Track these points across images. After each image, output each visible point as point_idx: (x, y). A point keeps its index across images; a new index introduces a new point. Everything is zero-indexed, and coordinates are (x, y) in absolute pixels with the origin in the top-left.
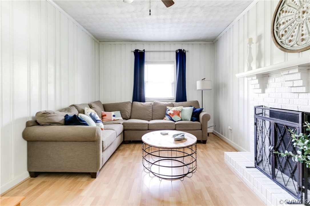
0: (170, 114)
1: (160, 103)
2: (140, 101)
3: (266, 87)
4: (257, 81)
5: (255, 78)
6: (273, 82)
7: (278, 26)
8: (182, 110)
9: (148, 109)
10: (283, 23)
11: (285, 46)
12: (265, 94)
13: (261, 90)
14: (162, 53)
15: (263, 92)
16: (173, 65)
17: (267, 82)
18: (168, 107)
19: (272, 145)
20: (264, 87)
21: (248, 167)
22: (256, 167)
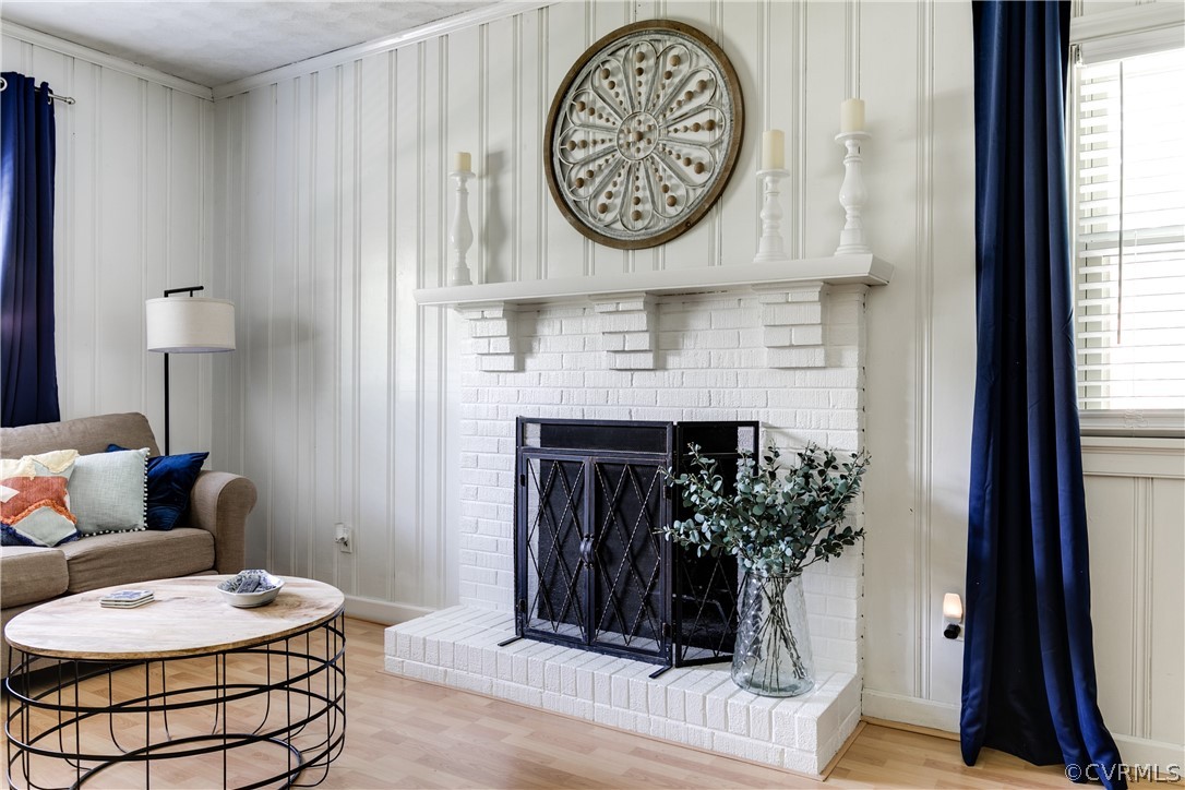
3: (530, 350)
4: (502, 327)
5: (499, 313)
6: (553, 335)
7: (567, 146)
8: (74, 471)
10: (584, 144)
11: (589, 221)
12: (527, 373)
13: (512, 358)
15: (520, 367)
17: (535, 331)
19: (588, 536)
20: (522, 349)
21: (502, 645)
22: (523, 636)
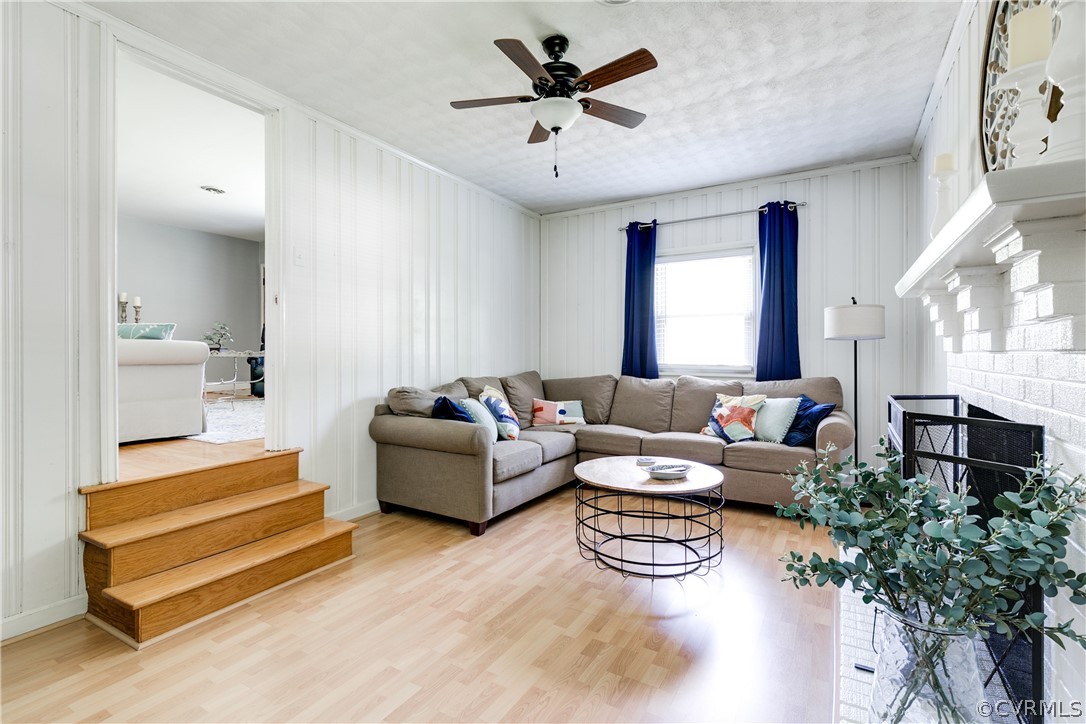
0: (721, 416)
1: (697, 382)
2: (643, 375)
4: (937, 312)
8: (762, 406)
9: (660, 399)
13: (951, 340)
14: (712, 223)
15: (959, 348)
16: (750, 258)
18: (721, 397)
20: (960, 331)
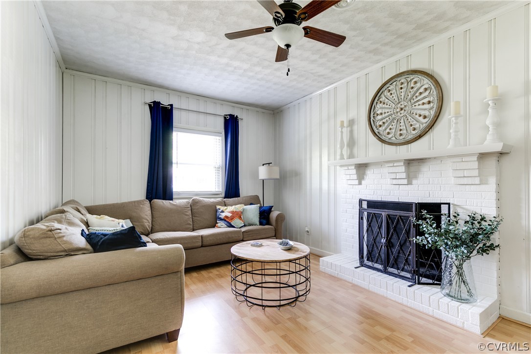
0: (226, 217)
1: (204, 201)
3: (363, 178)
4: (354, 171)
5: (353, 167)
6: (370, 173)
7: (375, 115)
8: (243, 210)
9: (186, 212)
10: (381, 114)
11: (383, 138)
12: (362, 185)
13: (357, 181)
14: (202, 117)
15: (360, 183)
16: (220, 138)
17: (365, 172)
18: (218, 207)
19: (384, 237)
20: (361, 178)
21: (356, 268)
22: (362, 266)
